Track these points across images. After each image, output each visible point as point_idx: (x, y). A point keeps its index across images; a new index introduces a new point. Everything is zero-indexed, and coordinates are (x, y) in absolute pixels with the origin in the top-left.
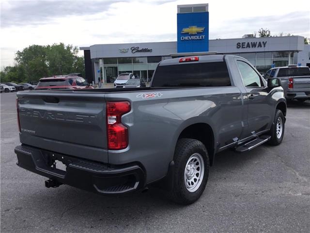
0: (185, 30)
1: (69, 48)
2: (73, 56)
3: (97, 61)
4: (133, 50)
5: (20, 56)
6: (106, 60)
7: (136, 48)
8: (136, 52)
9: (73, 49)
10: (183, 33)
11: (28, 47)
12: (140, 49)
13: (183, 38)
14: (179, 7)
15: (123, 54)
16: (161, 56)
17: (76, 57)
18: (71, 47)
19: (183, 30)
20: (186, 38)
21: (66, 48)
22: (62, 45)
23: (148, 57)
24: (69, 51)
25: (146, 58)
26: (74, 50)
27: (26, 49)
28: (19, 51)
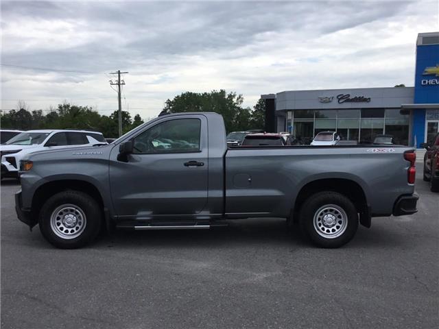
0: (430, 70)
1: (231, 97)
2: (236, 107)
3: (282, 114)
4: (339, 99)
5: (170, 105)
6: (298, 113)
7: (344, 97)
8: (345, 101)
9: (236, 97)
10: (426, 74)
11: (180, 95)
12: (350, 98)
13: (425, 82)
14: (420, 35)
15: (324, 104)
16: (383, 109)
17: (239, 108)
18: (234, 96)
19: (426, 70)
20: (431, 82)
21: (227, 97)
22: (223, 92)
23: (362, 109)
24: (231, 100)
25: (360, 111)
26: (238, 99)
27: (178, 97)
28: (169, 100)
